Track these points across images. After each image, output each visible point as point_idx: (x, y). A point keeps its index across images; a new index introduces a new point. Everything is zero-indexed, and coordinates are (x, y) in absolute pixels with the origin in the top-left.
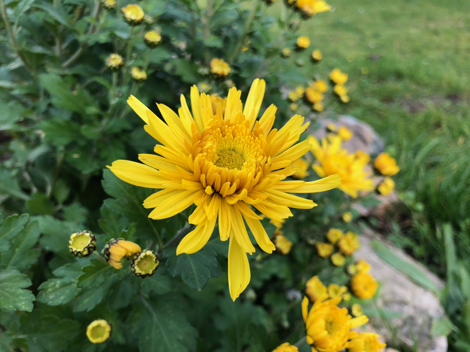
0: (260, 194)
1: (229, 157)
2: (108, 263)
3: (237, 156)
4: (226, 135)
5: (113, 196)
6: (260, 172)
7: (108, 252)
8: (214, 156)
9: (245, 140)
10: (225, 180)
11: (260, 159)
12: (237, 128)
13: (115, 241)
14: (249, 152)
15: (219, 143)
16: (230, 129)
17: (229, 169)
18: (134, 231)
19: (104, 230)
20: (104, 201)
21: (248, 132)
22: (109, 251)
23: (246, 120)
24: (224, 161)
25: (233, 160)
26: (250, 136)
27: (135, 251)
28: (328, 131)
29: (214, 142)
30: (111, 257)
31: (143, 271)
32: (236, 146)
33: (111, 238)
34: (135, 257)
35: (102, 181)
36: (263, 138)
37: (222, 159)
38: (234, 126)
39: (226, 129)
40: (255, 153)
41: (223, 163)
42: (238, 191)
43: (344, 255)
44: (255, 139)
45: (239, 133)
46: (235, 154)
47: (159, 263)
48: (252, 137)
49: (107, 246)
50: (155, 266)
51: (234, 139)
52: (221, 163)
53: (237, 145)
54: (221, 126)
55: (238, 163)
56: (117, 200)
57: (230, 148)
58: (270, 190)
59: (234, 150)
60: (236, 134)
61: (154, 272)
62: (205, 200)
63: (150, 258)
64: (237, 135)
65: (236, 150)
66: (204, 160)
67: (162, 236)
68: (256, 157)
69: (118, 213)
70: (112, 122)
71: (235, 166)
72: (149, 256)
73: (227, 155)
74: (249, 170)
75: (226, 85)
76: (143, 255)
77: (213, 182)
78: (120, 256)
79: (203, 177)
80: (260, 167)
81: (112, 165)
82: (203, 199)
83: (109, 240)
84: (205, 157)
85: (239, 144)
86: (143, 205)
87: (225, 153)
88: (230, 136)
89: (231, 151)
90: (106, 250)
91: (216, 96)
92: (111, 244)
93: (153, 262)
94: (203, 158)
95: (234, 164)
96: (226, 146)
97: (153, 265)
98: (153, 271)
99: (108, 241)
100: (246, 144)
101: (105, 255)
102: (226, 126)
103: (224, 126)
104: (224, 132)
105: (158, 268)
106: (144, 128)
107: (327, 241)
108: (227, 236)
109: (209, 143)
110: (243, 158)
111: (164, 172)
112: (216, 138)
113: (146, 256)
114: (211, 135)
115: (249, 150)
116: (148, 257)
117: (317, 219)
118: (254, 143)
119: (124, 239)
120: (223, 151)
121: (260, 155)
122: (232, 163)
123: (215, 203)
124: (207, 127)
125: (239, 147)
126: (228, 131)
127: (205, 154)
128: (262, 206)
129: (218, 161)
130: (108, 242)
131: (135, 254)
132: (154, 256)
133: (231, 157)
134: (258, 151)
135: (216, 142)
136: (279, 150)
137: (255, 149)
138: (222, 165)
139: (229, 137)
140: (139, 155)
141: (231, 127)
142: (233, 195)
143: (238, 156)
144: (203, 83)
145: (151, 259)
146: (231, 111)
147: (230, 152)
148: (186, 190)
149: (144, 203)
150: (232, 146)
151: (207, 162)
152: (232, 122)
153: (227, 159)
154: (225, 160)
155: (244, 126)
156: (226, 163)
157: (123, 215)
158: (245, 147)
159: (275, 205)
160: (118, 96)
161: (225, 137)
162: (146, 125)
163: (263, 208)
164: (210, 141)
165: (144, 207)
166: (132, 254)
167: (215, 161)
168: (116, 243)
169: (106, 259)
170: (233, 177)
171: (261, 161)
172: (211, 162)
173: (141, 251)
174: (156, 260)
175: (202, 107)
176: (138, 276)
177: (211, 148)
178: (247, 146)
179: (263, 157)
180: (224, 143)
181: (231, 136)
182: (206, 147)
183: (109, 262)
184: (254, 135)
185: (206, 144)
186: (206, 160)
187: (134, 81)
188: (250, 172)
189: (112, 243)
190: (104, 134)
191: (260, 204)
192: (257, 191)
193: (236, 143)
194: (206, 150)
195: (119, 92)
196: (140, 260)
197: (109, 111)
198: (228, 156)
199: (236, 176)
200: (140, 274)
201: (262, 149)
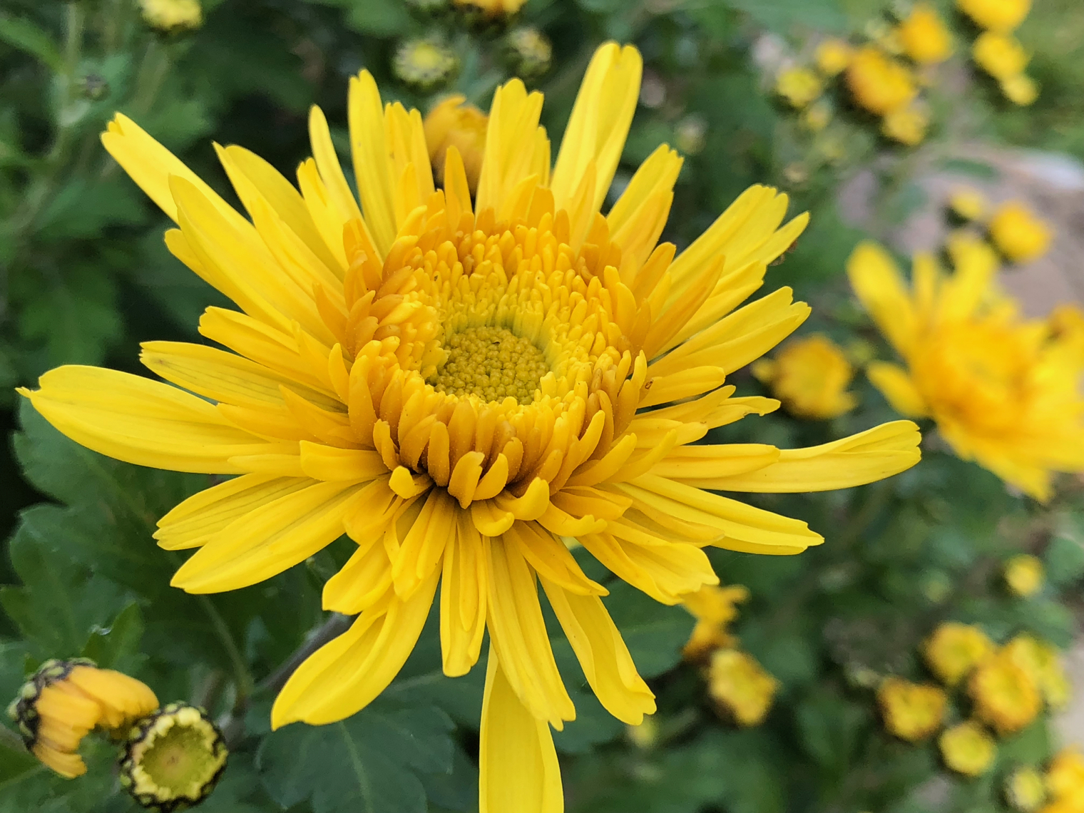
0: (604, 498)
1: (491, 353)
2: (34, 754)
3: (518, 348)
4: (478, 268)
5: (57, 494)
6: (600, 412)
7: (30, 714)
8: (428, 348)
9: (552, 289)
10: (464, 442)
11: (604, 361)
12: (519, 240)
13: (59, 670)
14: (564, 335)
15: (450, 298)
16: (496, 243)
17: (489, 397)
18: (134, 629)
19: (21, 626)
20: (23, 514)
21: (562, 255)
22: (34, 709)
23: (557, 208)
24: (469, 369)
25: (503, 364)
26: (571, 273)
27: (133, 710)
28: (955, 220)
29: (431, 294)
30: (44, 732)
31: (165, 786)
32: (515, 308)
33: (46, 659)
34: (135, 733)
35: (16, 437)
36: (620, 281)
37: (462, 361)
38: (508, 234)
39: (479, 247)
40: (589, 337)
41: (464, 376)
42: (515, 486)
43: (992, 730)
44: (587, 283)
45: (528, 260)
46: (514, 339)
47: (227, 758)
48: (578, 277)
49: (28, 690)
50: (213, 766)
51: (509, 282)
52: (456, 375)
53: (520, 305)
54: (460, 234)
55: (522, 374)
56: (71, 511)
57: (493, 318)
58: (646, 479)
59: (508, 325)
60: (515, 262)
61: (206, 791)
62: (390, 520)
63: (191, 737)
64: (520, 269)
65: (517, 323)
66: (389, 366)
67: (251, 653)
68: (590, 352)
69: (74, 560)
70: (70, 195)
71: (511, 389)
72: (189, 728)
73: (481, 344)
74: (562, 405)
75: (516, 51)
76: (163, 724)
77: (422, 449)
78: (75, 729)
79: (382, 431)
80: (603, 394)
81: (40, 384)
82: (381, 516)
83: (40, 664)
84: (392, 355)
85: (529, 303)
86: (155, 536)
87: (473, 336)
88: (493, 271)
89: (499, 329)
90: (24, 706)
91: (458, 106)
92: (44, 681)
93: (204, 751)
94: (385, 359)
95: (507, 380)
96: (478, 309)
97: (204, 764)
98: (203, 789)
99: (32, 668)
100: (556, 304)
101: (22, 724)
102: (479, 234)
103: (472, 233)
104: (468, 258)
105: (222, 775)
106: (166, 240)
107: (925, 673)
108: (468, 658)
109: (411, 301)
110: (545, 358)
111: (237, 411)
112: (439, 278)
113: (176, 731)
114: (420, 269)
115: (566, 326)
116: (186, 734)
117: (896, 583)
118: (584, 301)
119: (93, 663)
120: (468, 331)
121: (607, 345)
122: (498, 375)
123: (431, 530)
124: (404, 239)
125: (529, 313)
126: (486, 251)
127: (393, 341)
128: (610, 544)
129: (445, 367)
130: (32, 675)
131: (136, 721)
132: (206, 728)
133: (497, 352)
134: (599, 329)
135: (437, 296)
136: (685, 323)
137: (586, 322)
138: (461, 383)
139: (488, 276)
140: (142, 344)
141: (498, 236)
142: (501, 501)
143: (525, 347)
144: (422, 43)
145: (195, 739)
146: (504, 173)
147: (492, 332)
148: (318, 482)
149: (158, 528)
150: (502, 309)
151: (398, 373)
152: (502, 216)
153: (479, 359)
154: (474, 364)
155: (548, 233)
156: (477, 377)
157: (93, 567)
158: (551, 314)
159: (655, 541)
160: (87, 95)
161: (473, 275)
162: (174, 230)
163: (614, 549)
164: (414, 293)
165: (158, 544)
166: (122, 719)
167: (433, 370)
168: (63, 677)
169: (25, 738)
170: (495, 432)
171: (610, 368)
172: (416, 372)
173: (159, 711)
174: (215, 744)
175: (392, 156)
176: (148, 806)
177: (415, 317)
178: (559, 310)
179: (616, 353)
180: (470, 297)
181: (499, 272)
182: (397, 315)
183: (35, 749)
184: (584, 267)
185: (395, 306)
186: (397, 365)
187: (152, 35)
188: (564, 414)
189: (46, 679)
190: (36, 242)
191: (604, 535)
192: (592, 487)
193: (518, 297)
194: (395, 329)
195: (92, 78)
196: (152, 745)
197: (55, 154)
198: (484, 350)
199: (508, 429)
200: (153, 796)
201: (613, 324)
